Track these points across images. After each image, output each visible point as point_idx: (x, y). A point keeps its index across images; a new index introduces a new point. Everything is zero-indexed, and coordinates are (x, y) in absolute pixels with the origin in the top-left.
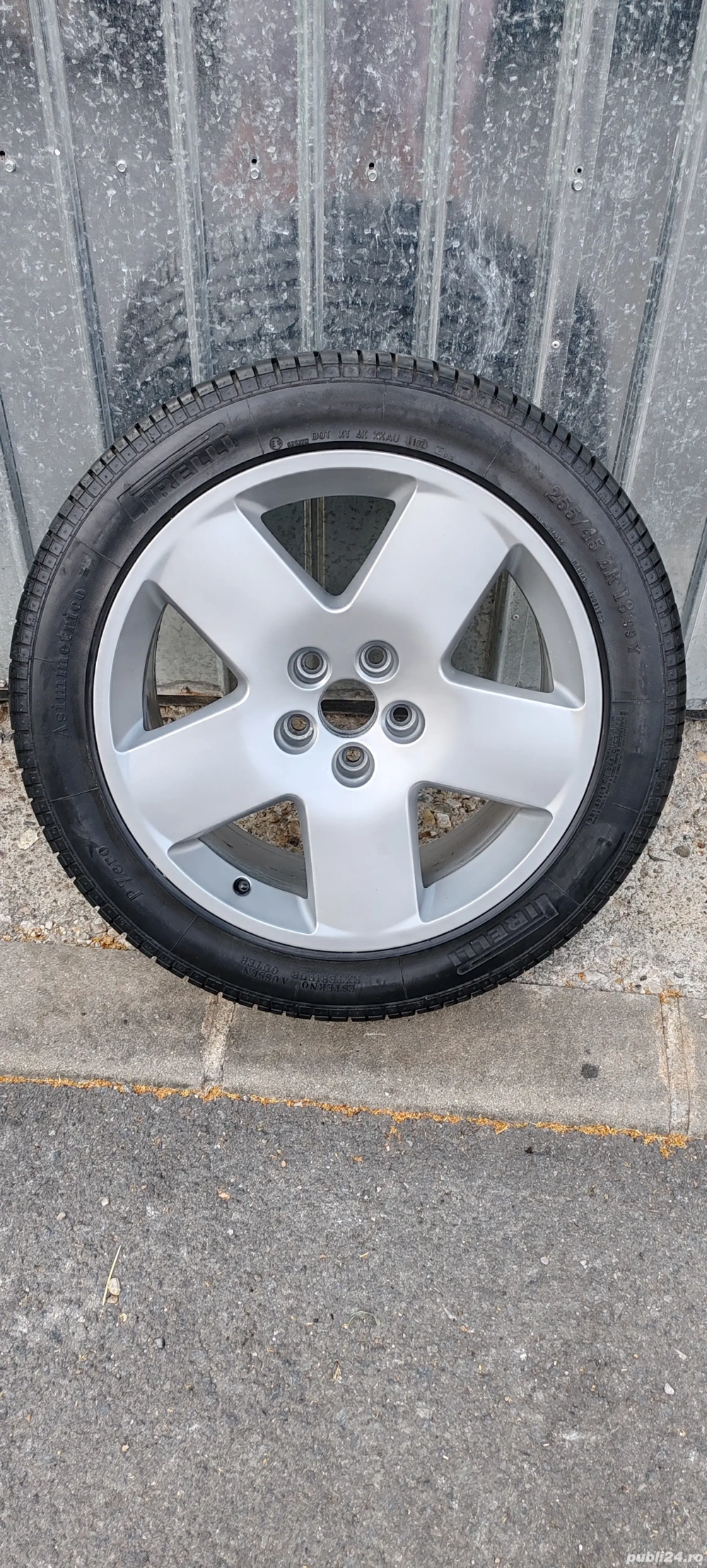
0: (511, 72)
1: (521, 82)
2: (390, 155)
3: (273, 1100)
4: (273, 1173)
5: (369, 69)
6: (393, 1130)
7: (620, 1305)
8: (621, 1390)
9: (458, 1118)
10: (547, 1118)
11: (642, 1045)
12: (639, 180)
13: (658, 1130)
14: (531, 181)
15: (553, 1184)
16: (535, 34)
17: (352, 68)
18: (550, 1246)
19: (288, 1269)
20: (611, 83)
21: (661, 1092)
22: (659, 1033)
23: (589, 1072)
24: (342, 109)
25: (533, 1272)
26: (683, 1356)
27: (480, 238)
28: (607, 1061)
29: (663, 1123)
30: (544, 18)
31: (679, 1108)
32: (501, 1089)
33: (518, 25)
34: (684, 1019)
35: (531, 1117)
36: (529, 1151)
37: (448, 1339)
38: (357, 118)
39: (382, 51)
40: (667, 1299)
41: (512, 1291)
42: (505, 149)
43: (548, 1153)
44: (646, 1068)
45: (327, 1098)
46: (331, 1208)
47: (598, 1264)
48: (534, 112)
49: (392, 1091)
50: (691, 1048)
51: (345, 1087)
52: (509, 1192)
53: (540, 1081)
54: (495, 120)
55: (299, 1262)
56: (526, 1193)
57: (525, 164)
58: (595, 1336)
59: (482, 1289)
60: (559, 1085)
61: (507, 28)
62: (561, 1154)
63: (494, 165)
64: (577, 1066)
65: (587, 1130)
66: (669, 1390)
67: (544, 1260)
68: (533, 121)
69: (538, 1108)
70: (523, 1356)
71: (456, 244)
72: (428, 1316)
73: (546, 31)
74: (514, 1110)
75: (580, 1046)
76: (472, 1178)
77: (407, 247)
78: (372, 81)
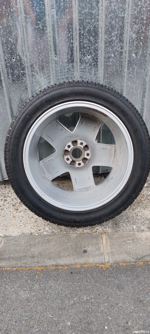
0: (38, 38)
1: (41, 40)
2: (17, 56)
3: (8, 269)
4: (7, 287)
5: (10, 39)
6: (38, 272)
7: (94, 308)
8: (94, 329)
9: (54, 268)
10: (76, 264)
11: (97, 244)
12: (68, 57)
13: (102, 264)
14: (46, 59)
15: (77, 280)
16: (41, 30)
17: (6, 39)
18: (76, 295)
19: (9, 310)
20: (58, 39)
21: (102, 254)
22: (101, 241)
23: (85, 251)
24: (5, 47)
25: (72, 302)
26: (110, 318)
27: (38, 72)
28: (89, 249)
29: (103, 262)
30: (42, 26)
31: (107, 257)
32: (64, 258)
33: (37, 28)
34: (107, 237)
35: (72, 265)
36: (72, 273)
37: (50, 322)
38: (9, 49)
39: (11, 35)
40: (106, 304)
41: (67, 308)
42: (40, 53)
43: (76, 273)
44: (99, 249)
45: (22, 266)
46: (21, 293)
47: (88, 298)
48: (44, 45)
49: (37, 263)
50: (108, 244)
51: (26, 263)
52: (66, 283)
53: (73, 255)
54: (37, 48)
55: (12, 308)
56: (71, 283)
57: (45, 56)
58: (88, 316)
59: (59, 308)
60: (78, 255)
61: (36, 29)
62: (79, 273)
63: (38, 57)
64: (82, 250)
65: (85, 266)
66: (106, 328)
67: (75, 299)
68: (44, 47)
69: (73, 262)
70: (69, 324)
71: (34, 73)
72: (45, 317)
73: (43, 29)
74: (67, 263)
75: (83, 246)
76: (57, 281)
77: (24, 75)
78: (11, 41)
